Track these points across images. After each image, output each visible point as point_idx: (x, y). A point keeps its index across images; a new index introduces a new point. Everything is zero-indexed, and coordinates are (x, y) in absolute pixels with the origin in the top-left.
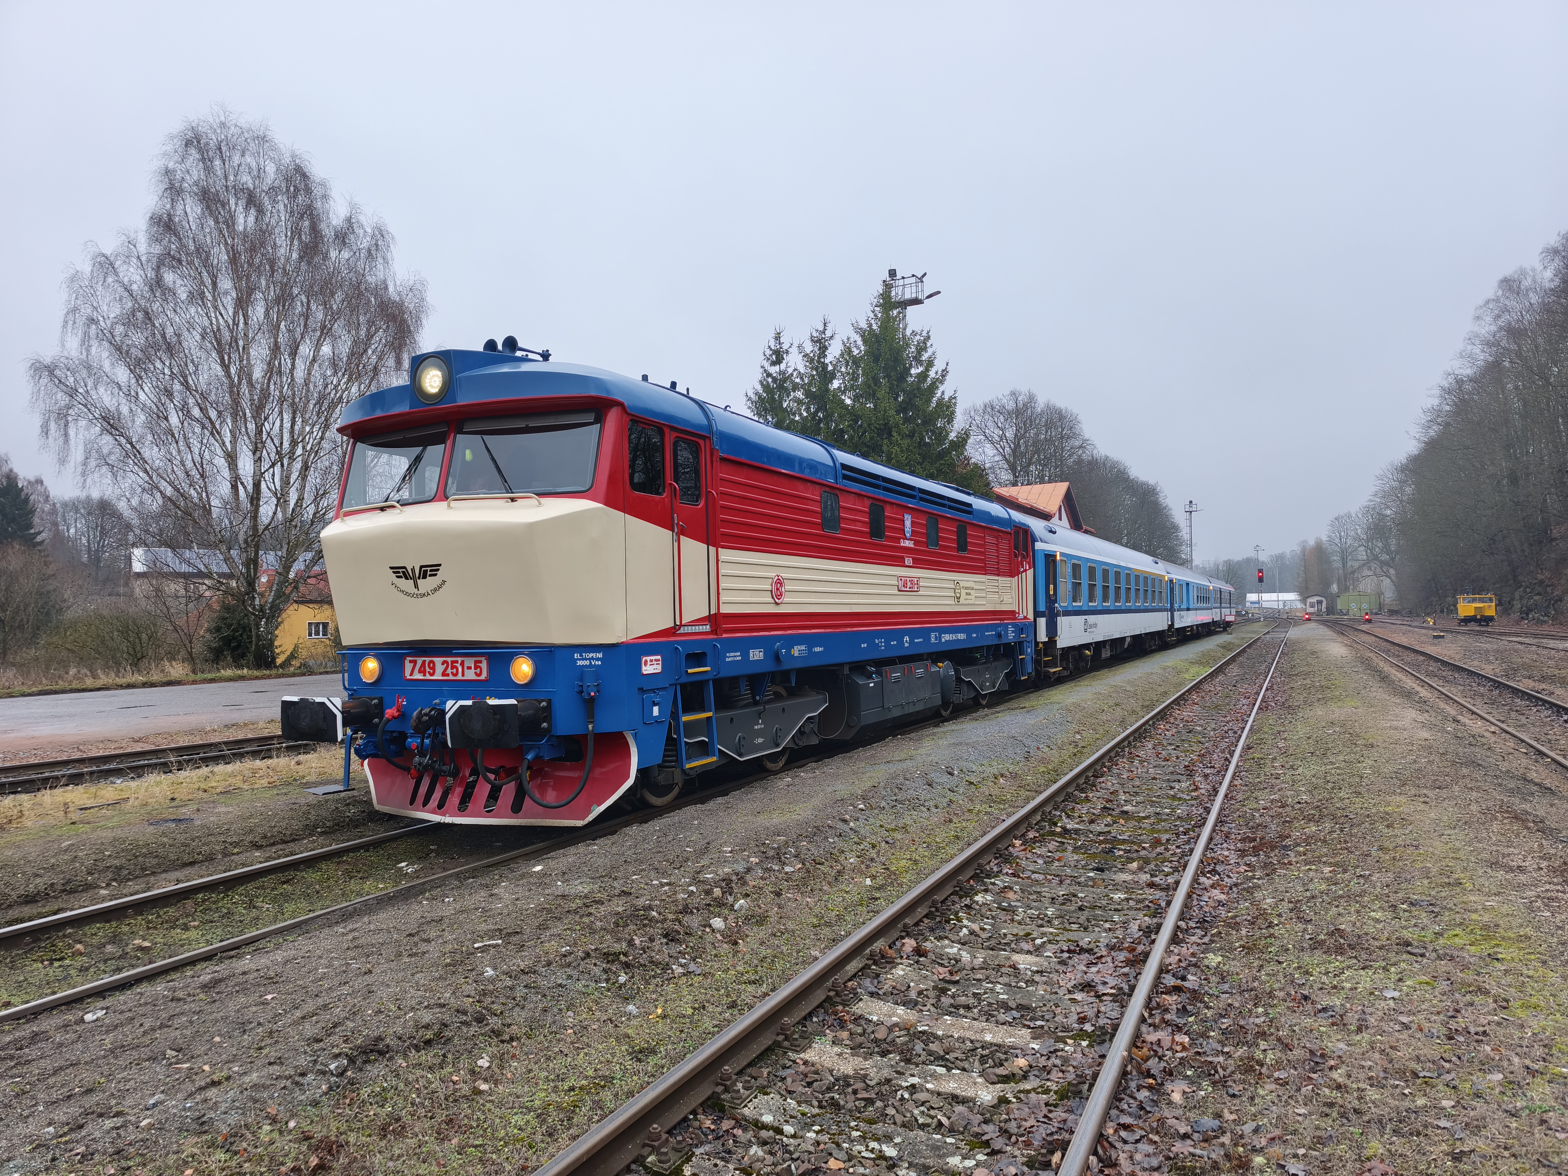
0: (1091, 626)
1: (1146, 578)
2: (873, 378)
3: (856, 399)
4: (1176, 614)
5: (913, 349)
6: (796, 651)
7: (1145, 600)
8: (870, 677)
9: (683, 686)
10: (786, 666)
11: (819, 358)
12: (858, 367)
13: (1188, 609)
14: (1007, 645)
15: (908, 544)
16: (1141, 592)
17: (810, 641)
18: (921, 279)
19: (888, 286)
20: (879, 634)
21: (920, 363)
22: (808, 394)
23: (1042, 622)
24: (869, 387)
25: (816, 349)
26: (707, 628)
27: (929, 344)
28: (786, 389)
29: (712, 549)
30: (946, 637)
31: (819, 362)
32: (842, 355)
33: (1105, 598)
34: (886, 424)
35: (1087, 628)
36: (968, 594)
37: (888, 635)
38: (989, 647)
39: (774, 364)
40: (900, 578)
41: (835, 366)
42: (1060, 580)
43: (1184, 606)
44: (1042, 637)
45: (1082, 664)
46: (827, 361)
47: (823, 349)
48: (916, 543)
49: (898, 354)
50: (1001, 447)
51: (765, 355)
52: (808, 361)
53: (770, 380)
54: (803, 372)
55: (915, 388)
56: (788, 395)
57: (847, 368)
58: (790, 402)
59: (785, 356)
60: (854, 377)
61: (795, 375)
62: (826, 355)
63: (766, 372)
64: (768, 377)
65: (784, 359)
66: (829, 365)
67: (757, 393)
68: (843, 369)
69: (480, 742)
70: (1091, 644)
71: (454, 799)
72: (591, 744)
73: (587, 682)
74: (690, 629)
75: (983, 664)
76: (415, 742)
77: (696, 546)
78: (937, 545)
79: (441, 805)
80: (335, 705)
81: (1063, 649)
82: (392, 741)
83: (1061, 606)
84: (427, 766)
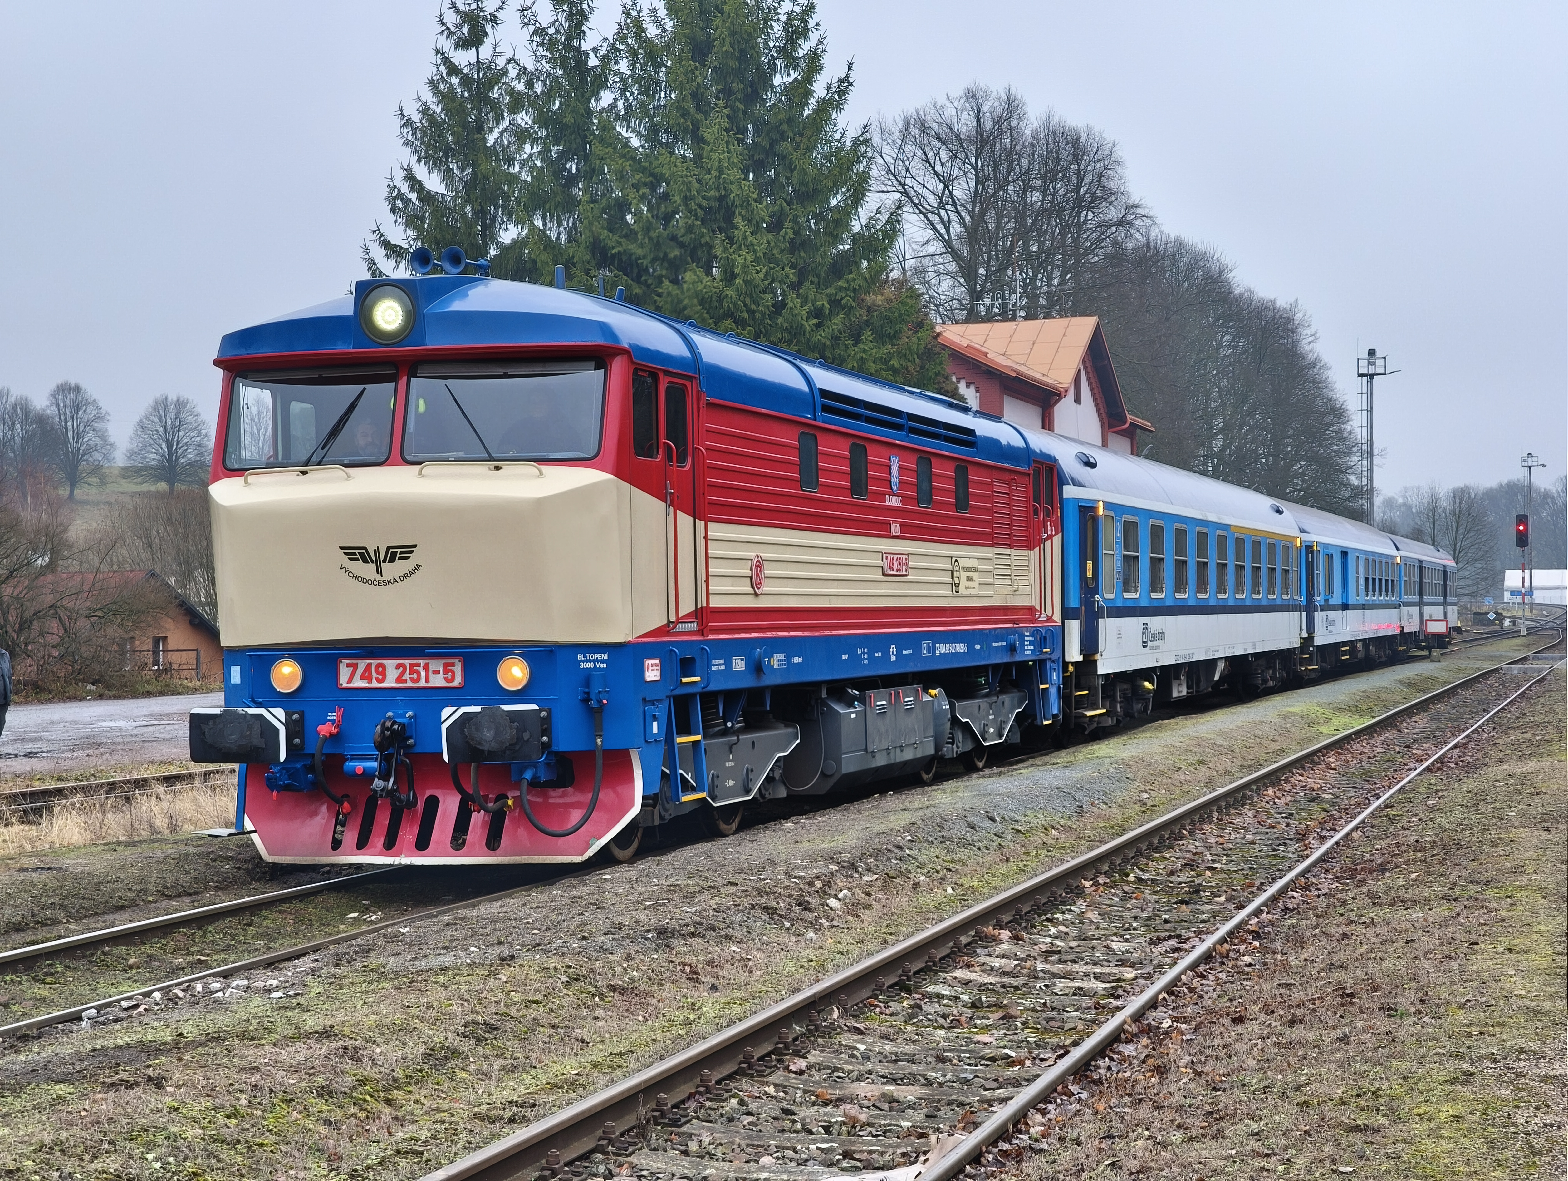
0: (1154, 638)
1: (1257, 544)
2: (694, 95)
3: (652, 135)
4: (1319, 616)
5: (777, 29)
6: (776, 660)
7: (1255, 589)
8: (851, 705)
9: (677, 698)
11: (569, 38)
12: (658, 66)
13: (1345, 607)
14: (1023, 665)
15: (894, 502)
16: (1248, 573)
20: (861, 641)
21: (792, 62)
22: (543, 118)
23: (1074, 628)
24: (685, 114)
25: (562, 18)
26: (694, 627)
27: (812, 23)
28: (495, 106)
29: (700, 524)
30: (942, 649)
31: (568, 47)
32: (621, 37)
33: (1180, 585)
34: (721, 199)
35: (1148, 639)
36: (968, 579)
37: (872, 643)
38: (996, 667)
39: (464, 44)
40: (884, 555)
41: (605, 60)
42: (1104, 551)
43: (1336, 599)
44: (1074, 655)
45: (1138, 706)
46: (586, 46)
47: (578, 19)
48: (905, 499)
49: (747, 42)
50: (942, 221)
51: (443, 24)
52: (542, 44)
53: (455, 80)
54: (530, 67)
55: (781, 117)
56: (499, 119)
57: (633, 65)
58: (502, 133)
59: (488, 28)
60: (649, 87)
61: (513, 72)
62: (584, 33)
63: (447, 61)
64: (449, 74)
65: (486, 34)
66: (592, 55)
67: (425, 111)
68: (623, 66)
69: (492, 755)
70: (1153, 669)
71: (408, 834)
72: (599, 762)
73: (596, 688)
74: (681, 627)
75: (987, 695)
76: (359, 766)
77: (685, 520)
78: (930, 501)
79: (390, 845)
80: (277, 716)
81: (1106, 676)
82: (310, 769)
83: (1104, 600)
84: (390, 793)
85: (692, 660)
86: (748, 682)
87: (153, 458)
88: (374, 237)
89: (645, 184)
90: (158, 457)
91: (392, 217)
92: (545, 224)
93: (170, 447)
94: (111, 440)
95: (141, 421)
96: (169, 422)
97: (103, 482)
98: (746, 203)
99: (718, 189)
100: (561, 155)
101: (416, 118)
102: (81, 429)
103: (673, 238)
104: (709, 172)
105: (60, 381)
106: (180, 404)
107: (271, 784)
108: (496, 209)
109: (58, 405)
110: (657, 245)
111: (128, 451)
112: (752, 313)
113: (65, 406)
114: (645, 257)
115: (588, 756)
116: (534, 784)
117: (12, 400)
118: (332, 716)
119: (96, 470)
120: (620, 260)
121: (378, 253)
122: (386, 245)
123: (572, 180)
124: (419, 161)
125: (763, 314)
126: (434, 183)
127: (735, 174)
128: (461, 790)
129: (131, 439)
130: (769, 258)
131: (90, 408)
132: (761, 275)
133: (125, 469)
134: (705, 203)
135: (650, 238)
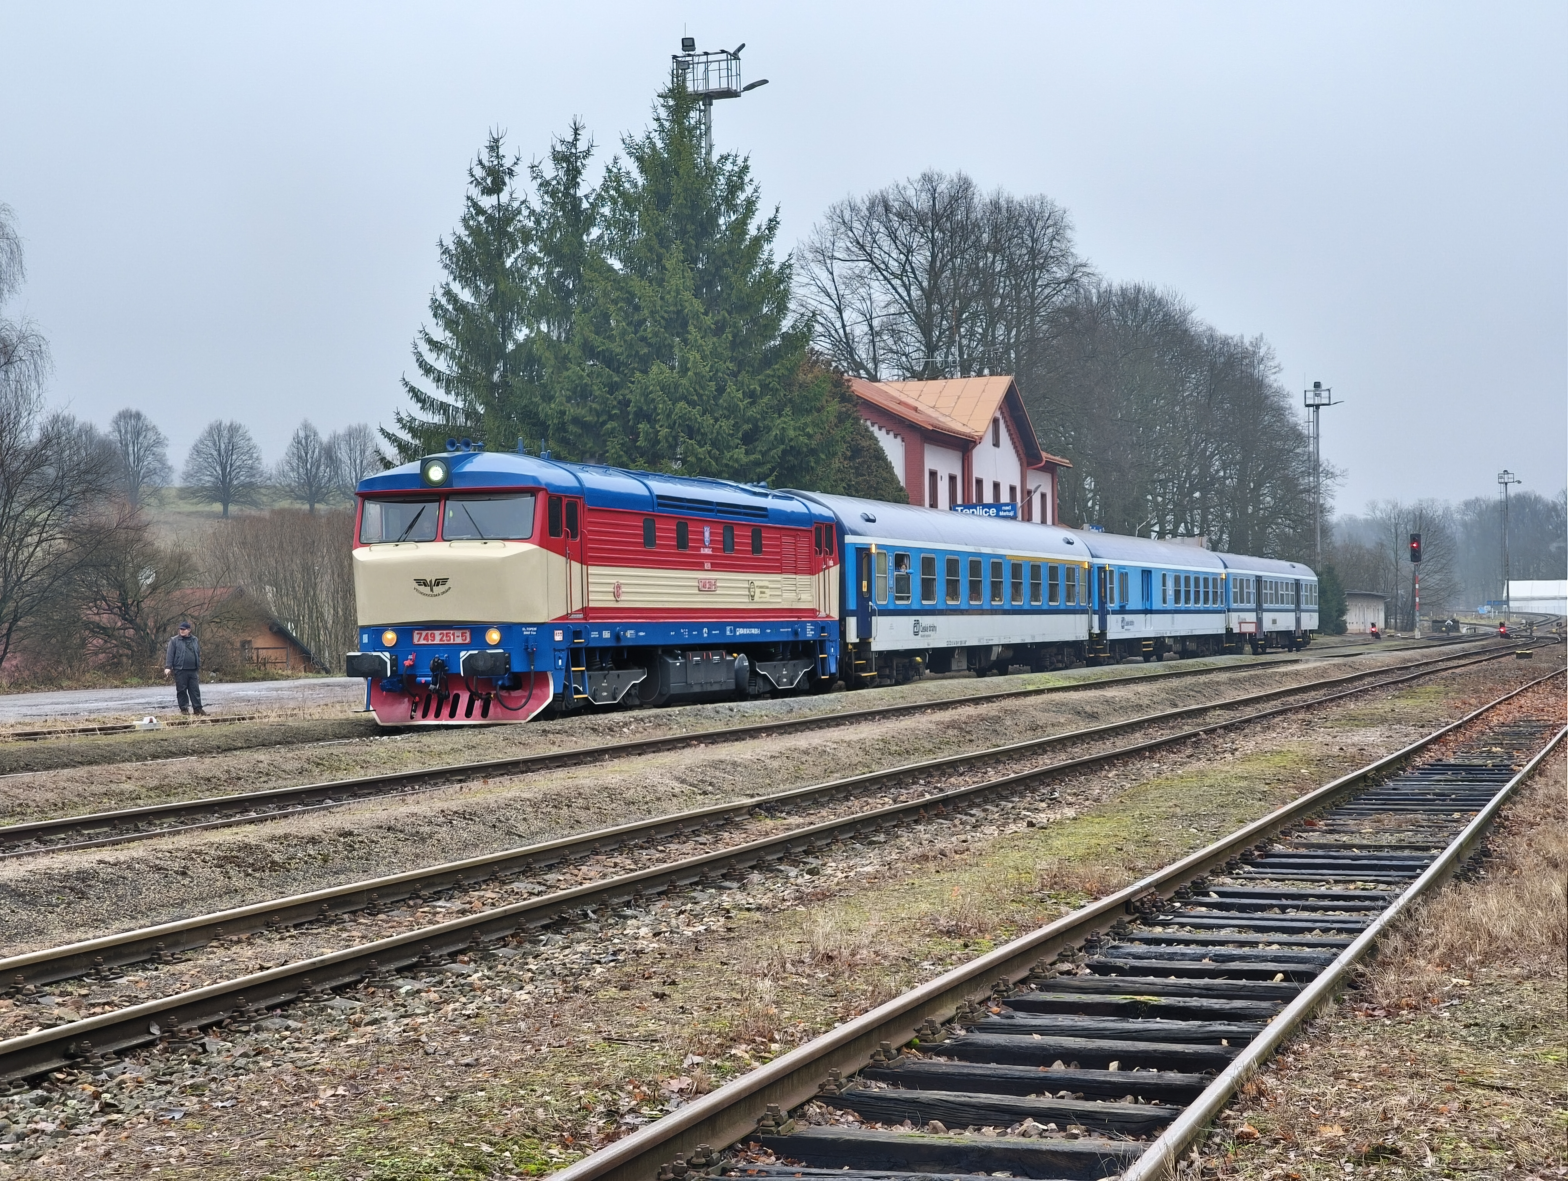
0: (925, 629)
1: (1036, 567)
2: (657, 235)
4: (1112, 618)
6: (629, 634)
7: (1035, 598)
8: (677, 659)
9: (572, 650)
10: (623, 644)
11: (567, 188)
12: (632, 211)
13: (1148, 612)
14: (806, 643)
15: (707, 551)
16: (1026, 587)
17: (637, 627)
18: (735, 56)
19: (681, 66)
20: (684, 626)
21: (732, 208)
22: (547, 249)
23: (852, 623)
24: (651, 249)
25: (561, 173)
26: (581, 616)
27: (747, 179)
28: (511, 237)
29: (584, 567)
30: (740, 631)
31: (566, 194)
32: (605, 187)
33: (952, 596)
34: (679, 312)
35: (920, 630)
36: (762, 593)
37: (691, 627)
38: (785, 644)
39: (487, 191)
40: (699, 580)
41: (594, 205)
42: (876, 574)
43: (1136, 606)
44: (852, 637)
45: (912, 673)
46: (580, 193)
47: (574, 174)
48: (714, 549)
49: (697, 195)
50: (904, 285)
51: (472, 176)
52: (547, 192)
53: (481, 219)
54: (538, 210)
55: (724, 250)
56: (514, 248)
57: (613, 211)
58: (516, 259)
59: (507, 179)
60: (626, 227)
61: (525, 212)
62: (578, 184)
63: (475, 205)
64: (477, 214)
65: (504, 184)
66: (584, 200)
67: (460, 242)
68: (606, 210)
69: (483, 673)
70: (927, 650)
71: (446, 711)
72: (532, 676)
73: (531, 643)
74: (573, 616)
75: (781, 660)
76: (423, 680)
77: (576, 566)
78: (733, 550)
79: (437, 716)
80: (386, 656)
81: (880, 653)
82: (401, 681)
83: (877, 605)
84: (436, 691)
85: (580, 632)
86: (613, 644)
87: (207, 480)
88: (421, 335)
89: (623, 299)
90: (212, 479)
91: (435, 321)
92: (549, 327)
93: (224, 469)
94: (169, 463)
95: (196, 445)
96: (223, 446)
97: (162, 502)
98: (696, 316)
99: (676, 305)
100: (561, 274)
101: (452, 247)
102: (142, 453)
103: (643, 339)
104: (669, 293)
105: (122, 408)
106: (233, 429)
107: (383, 689)
108: (513, 314)
109: (120, 431)
110: (631, 346)
111: (184, 473)
112: (700, 396)
113: (126, 432)
114: (622, 354)
115: (527, 674)
116: (503, 687)
117: (77, 426)
118: (410, 657)
119: (156, 492)
120: (604, 356)
121: (424, 348)
122: (430, 341)
123: (569, 293)
124: (455, 279)
125: (708, 397)
126: (466, 296)
127: (687, 295)
128: (470, 690)
129: (187, 462)
130: (715, 353)
131: (150, 434)
132: (707, 369)
133: (181, 490)
134: (666, 316)
135: (625, 341)
